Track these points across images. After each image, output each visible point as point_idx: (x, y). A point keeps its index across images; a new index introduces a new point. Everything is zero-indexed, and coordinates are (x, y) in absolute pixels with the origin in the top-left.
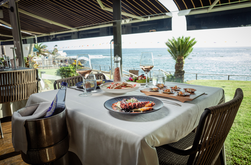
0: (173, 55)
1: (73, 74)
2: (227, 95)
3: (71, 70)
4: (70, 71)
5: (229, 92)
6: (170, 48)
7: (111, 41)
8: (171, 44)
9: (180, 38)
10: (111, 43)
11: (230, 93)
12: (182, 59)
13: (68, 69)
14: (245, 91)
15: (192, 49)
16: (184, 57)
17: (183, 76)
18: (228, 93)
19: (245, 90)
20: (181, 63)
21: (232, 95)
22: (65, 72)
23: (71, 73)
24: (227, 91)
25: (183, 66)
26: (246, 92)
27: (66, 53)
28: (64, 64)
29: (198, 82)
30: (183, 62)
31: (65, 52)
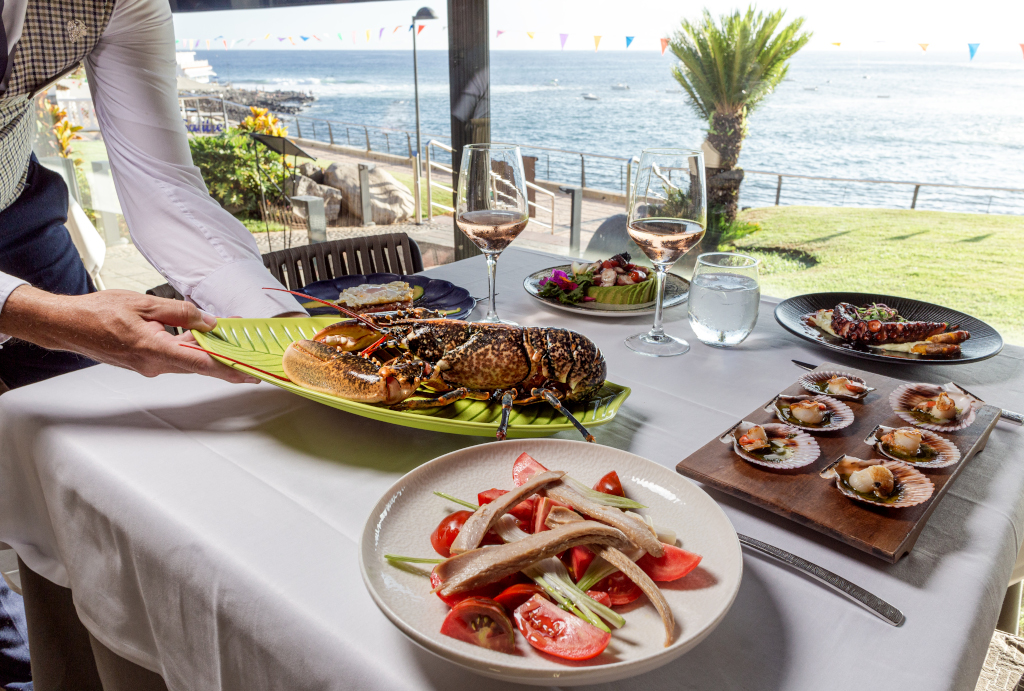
0: (697, 96)
1: (247, 173)
2: (923, 282)
3: (237, 152)
4: (230, 158)
5: (931, 268)
6: (686, 64)
7: (414, 19)
8: (695, 46)
9: (737, 15)
10: (413, 26)
11: (934, 272)
12: (736, 115)
13: (224, 147)
14: (1000, 265)
15: (785, 71)
16: (745, 108)
17: (734, 194)
18: (926, 274)
19: (998, 263)
20: (729, 134)
21: (943, 283)
22: (207, 163)
23: (240, 166)
24: (921, 264)
25: (738, 147)
26: (1005, 271)
27: (210, 64)
28: (204, 117)
29: (792, 218)
30: (741, 129)
31: (204, 59)
